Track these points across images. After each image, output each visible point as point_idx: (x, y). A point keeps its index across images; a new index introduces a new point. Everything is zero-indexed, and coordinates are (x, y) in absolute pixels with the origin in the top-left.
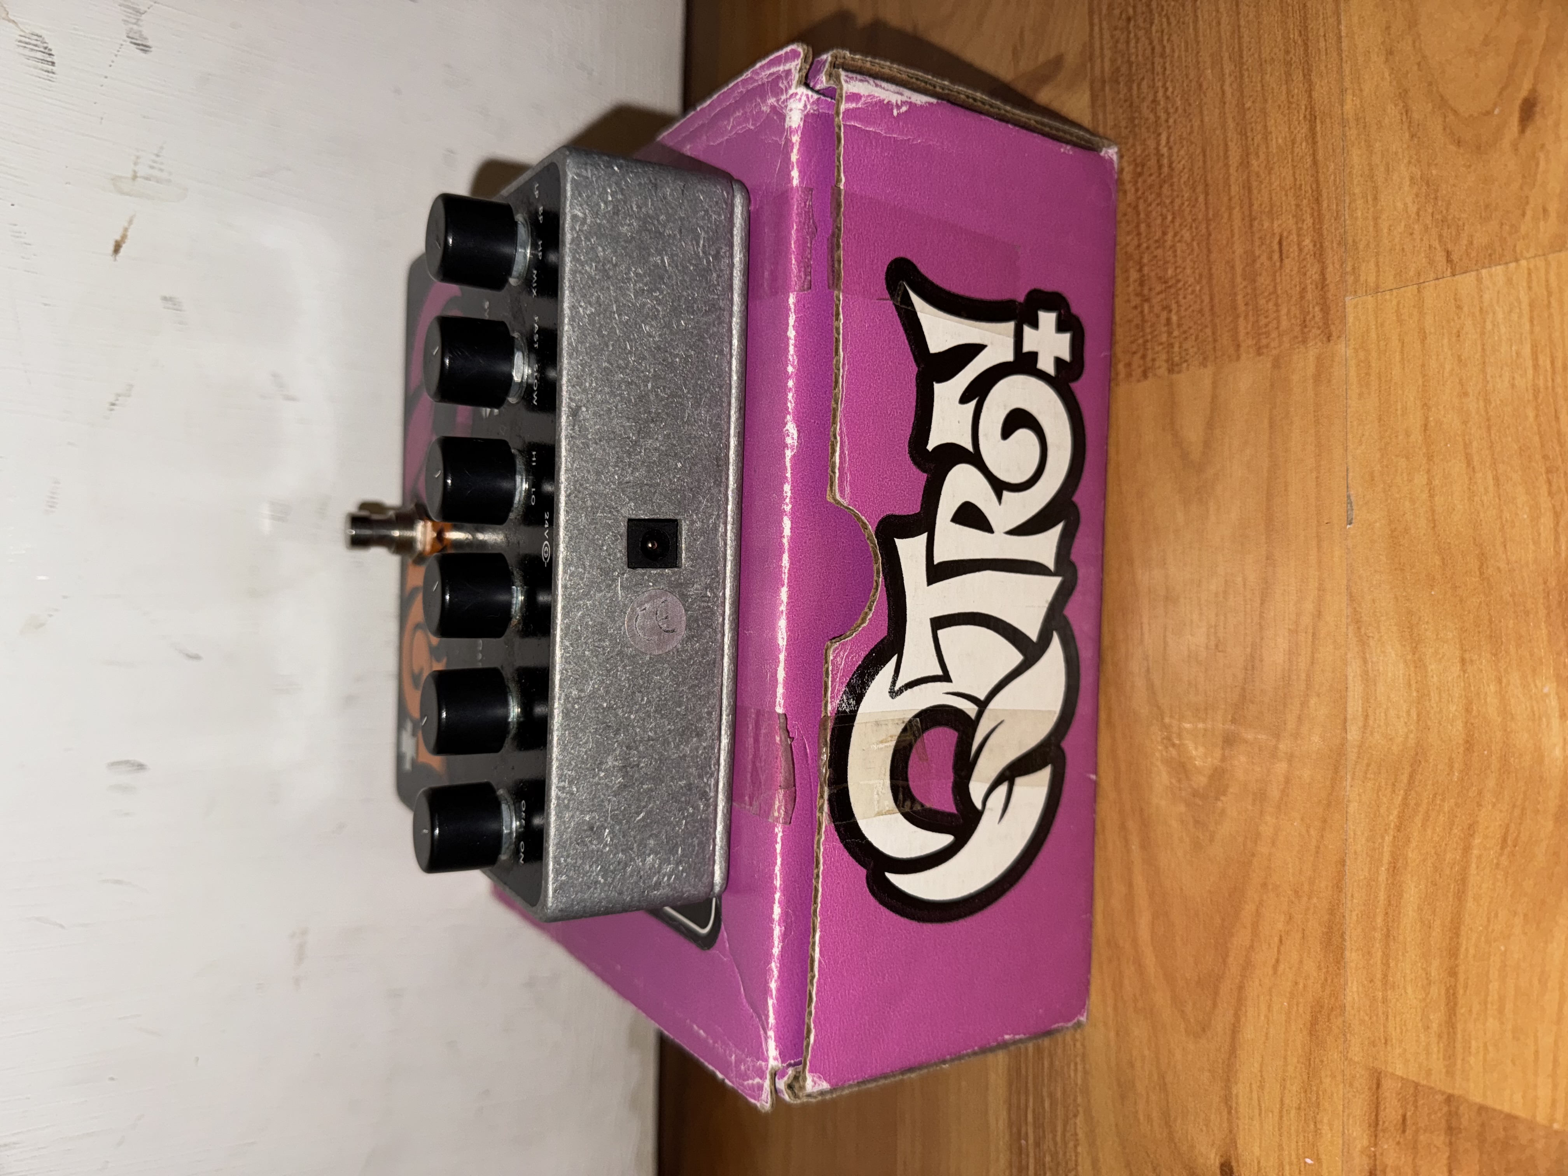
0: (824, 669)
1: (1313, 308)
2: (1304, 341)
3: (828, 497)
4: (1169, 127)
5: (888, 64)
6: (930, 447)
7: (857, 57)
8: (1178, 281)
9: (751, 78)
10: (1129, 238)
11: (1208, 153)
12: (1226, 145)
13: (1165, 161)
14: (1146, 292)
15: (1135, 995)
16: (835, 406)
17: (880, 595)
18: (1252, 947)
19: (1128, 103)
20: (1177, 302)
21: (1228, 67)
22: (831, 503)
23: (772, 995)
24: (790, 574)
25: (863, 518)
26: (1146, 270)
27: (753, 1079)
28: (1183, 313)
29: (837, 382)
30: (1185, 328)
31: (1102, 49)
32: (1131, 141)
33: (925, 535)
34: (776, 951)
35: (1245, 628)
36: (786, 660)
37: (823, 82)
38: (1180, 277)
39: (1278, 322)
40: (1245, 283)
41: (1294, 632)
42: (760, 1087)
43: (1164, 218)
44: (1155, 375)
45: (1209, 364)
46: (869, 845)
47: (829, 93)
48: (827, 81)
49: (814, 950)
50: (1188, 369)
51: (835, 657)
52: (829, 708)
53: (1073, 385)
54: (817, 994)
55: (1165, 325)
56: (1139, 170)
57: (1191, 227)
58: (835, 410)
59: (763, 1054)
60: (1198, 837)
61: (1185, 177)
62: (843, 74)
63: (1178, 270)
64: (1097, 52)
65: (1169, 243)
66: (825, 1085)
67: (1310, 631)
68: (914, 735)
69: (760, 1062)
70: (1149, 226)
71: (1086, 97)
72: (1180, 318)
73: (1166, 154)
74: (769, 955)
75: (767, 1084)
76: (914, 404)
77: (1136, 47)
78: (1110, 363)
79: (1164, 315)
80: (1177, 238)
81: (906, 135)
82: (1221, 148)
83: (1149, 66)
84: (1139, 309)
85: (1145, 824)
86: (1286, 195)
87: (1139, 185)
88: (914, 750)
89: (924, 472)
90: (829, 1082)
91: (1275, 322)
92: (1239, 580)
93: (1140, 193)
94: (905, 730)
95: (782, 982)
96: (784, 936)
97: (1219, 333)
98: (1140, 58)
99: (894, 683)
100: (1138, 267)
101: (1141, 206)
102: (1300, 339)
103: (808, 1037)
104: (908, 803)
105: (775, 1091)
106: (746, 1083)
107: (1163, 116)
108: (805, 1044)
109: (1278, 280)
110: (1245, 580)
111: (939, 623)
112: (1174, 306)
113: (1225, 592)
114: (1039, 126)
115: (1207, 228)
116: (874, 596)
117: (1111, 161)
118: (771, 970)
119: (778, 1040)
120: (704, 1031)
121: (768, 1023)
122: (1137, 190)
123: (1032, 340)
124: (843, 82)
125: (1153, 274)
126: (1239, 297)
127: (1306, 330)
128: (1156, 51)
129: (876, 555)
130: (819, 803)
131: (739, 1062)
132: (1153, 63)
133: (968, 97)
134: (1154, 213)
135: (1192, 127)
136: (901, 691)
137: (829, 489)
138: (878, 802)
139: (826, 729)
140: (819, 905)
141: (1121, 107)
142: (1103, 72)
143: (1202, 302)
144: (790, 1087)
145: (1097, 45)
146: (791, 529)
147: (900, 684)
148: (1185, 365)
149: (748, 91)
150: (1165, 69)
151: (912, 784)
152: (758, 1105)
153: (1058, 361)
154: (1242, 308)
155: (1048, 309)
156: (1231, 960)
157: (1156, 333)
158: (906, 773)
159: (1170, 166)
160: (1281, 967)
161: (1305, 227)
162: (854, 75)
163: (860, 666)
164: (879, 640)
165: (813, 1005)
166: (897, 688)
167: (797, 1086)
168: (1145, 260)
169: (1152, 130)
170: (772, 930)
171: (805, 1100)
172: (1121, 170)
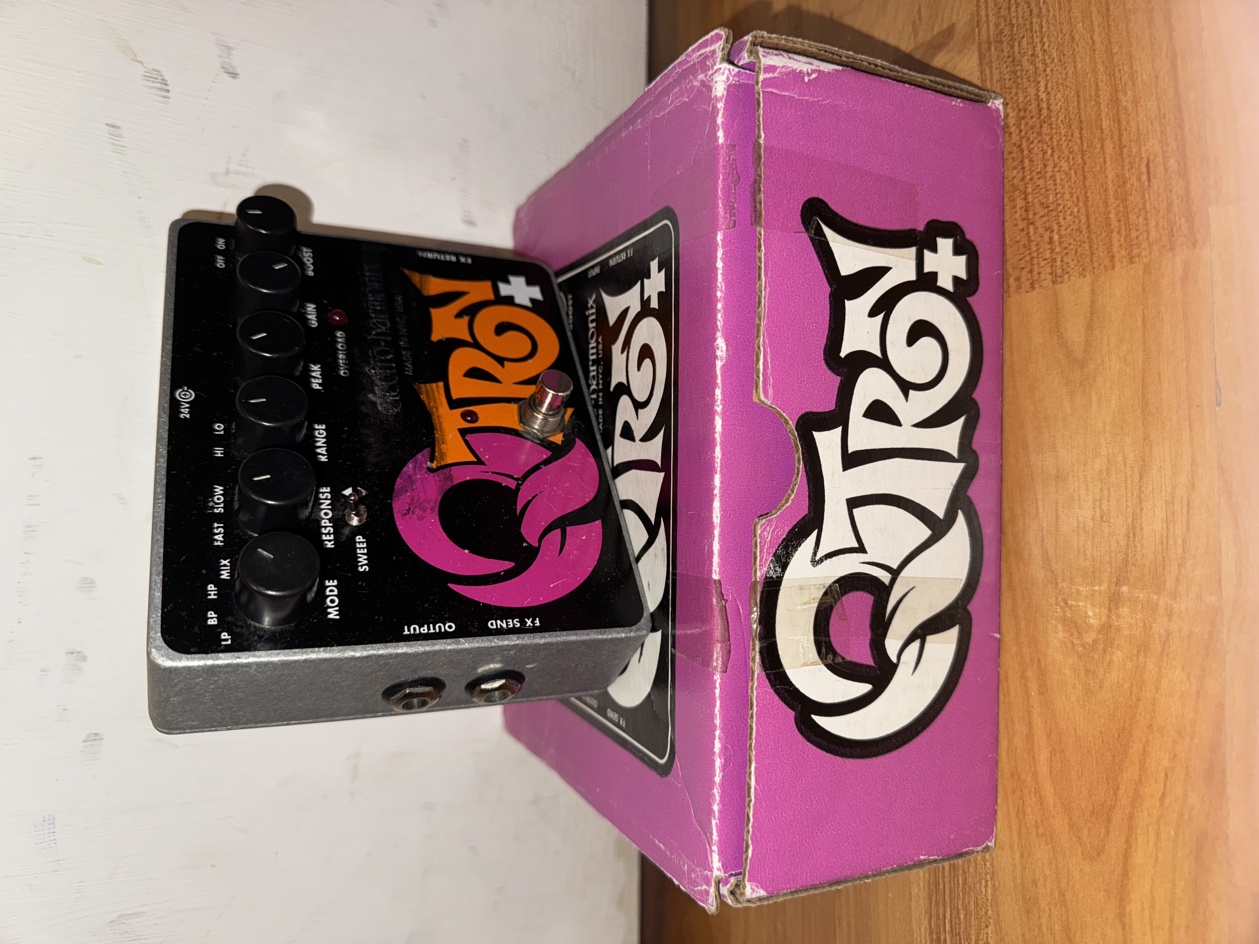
0: (753, 542)
1: (1179, 219)
2: (1172, 249)
3: (754, 398)
4: (1047, 75)
5: (800, 40)
6: (843, 354)
7: (774, 36)
8: (1059, 205)
9: (685, 60)
10: (1015, 172)
11: (1081, 94)
12: (1097, 86)
13: (1044, 105)
14: (1031, 217)
15: (1036, 822)
16: (758, 322)
17: (800, 480)
18: (1140, 781)
19: (1011, 59)
20: (1058, 223)
21: (1097, 20)
22: (756, 403)
23: (715, 816)
24: (722, 463)
25: (785, 415)
26: (1030, 198)
27: (701, 886)
28: (1063, 233)
29: (760, 302)
30: (1065, 245)
31: (987, 16)
32: (1014, 91)
33: (840, 428)
34: (717, 779)
35: (1127, 501)
36: (720, 535)
37: (745, 58)
38: (1060, 202)
39: (1148, 235)
40: (1117, 202)
41: (1170, 503)
42: (707, 893)
43: (1045, 153)
44: (1041, 286)
45: (1087, 275)
46: (797, 691)
47: (751, 67)
48: (749, 57)
49: (750, 778)
50: (1069, 280)
51: (762, 532)
52: (758, 574)
53: (970, 299)
54: (753, 816)
55: (1048, 243)
56: (1022, 114)
57: (1068, 158)
58: (759, 325)
59: (709, 865)
60: (1089, 684)
61: (1061, 117)
62: (761, 50)
63: (1059, 196)
64: (984, 19)
65: (1049, 174)
66: (762, 893)
67: (1185, 501)
68: (834, 598)
69: (706, 872)
70: (1031, 161)
71: (975, 59)
72: (1061, 237)
73: (1045, 100)
74: (712, 783)
75: (712, 890)
76: (828, 318)
77: (1017, 11)
78: (1003, 279)
79: (1047, 235)
80: (1056, 169)
81: (817, 97)
82: (1093, 89)
83: (1028, 26)
84: (1026, 232)
85: (1042, 674)
86: (1152, 124)
87: (1023, 126)
88: (834, 611)
89: (838, 375)
90: (766, 890)
91: (1145, 234)
92: (1120, 458)
93: (1023, 133)
94: (826, 594)
95: (723, 806)
96: (724, 767)
97: (1095, 247)
98: (1020, 20)
99: (815, 554)
100: (1023, 196)
101: (1024, 145)
102: (1168, 247)
103: (747, 851)
104: (830, 656)
105: (719, 896)
106: (696, 889)
107: (1041, 66)
108: (744, 856)
109: (1147, 196)
110: (1125, 459)
111: (854, 503)
112: (1056, 227)
113: (1108, 470)
114: (933, 84)
115: (1082, 158)
116: (796, 480)
117: (998, 110)
118: (714, 795)
119: (720, 853)
120: (663, 845)
121: (712, 839)
122: (1020, 131)
123: (931, 262)
124: (761, 57)
125: (1036, 201)
126: (1112, 215)
127: (1173, 239)
128: (1034, 12)
129: (797, 446)
130: (752, 654)
131: (691, 870)
132: (1031, 23)
133: (870, 63)
134: (1036, 149)
135: (1066, 74)
136: (821, 560)
137: (754, 391)
138: (804, 654)
139: (755, 592)
140: (754, 741)
141: (1005, 62)
142: (988, 35)
143: (1080, 221)
144: (732, 893)
145: (983, 13)
146: (722, 426)
147: (819, 555)
148: (1066, 276)
149: (683, 71)
150: (1042, 27)
151: (833, 639)
152: (706, 908)
153: (956, 280)
154: (1114, 224)
155: (946, 236)
156: (1121, 792)
157: (1040, 250)
158: (828, 630)
159: (1048, 109)
160: (1168, 800)
161: (1170, 150)
162: (771, 51)
163: (784, 539)
164: (801, 517)
165: (750, 825)
166: (817, 558)
167: (738, 892)
168: (1029, 190)
169: (1032, 79)
170: (714, 761)
171: (746, 904)
172: (1007, 116)
